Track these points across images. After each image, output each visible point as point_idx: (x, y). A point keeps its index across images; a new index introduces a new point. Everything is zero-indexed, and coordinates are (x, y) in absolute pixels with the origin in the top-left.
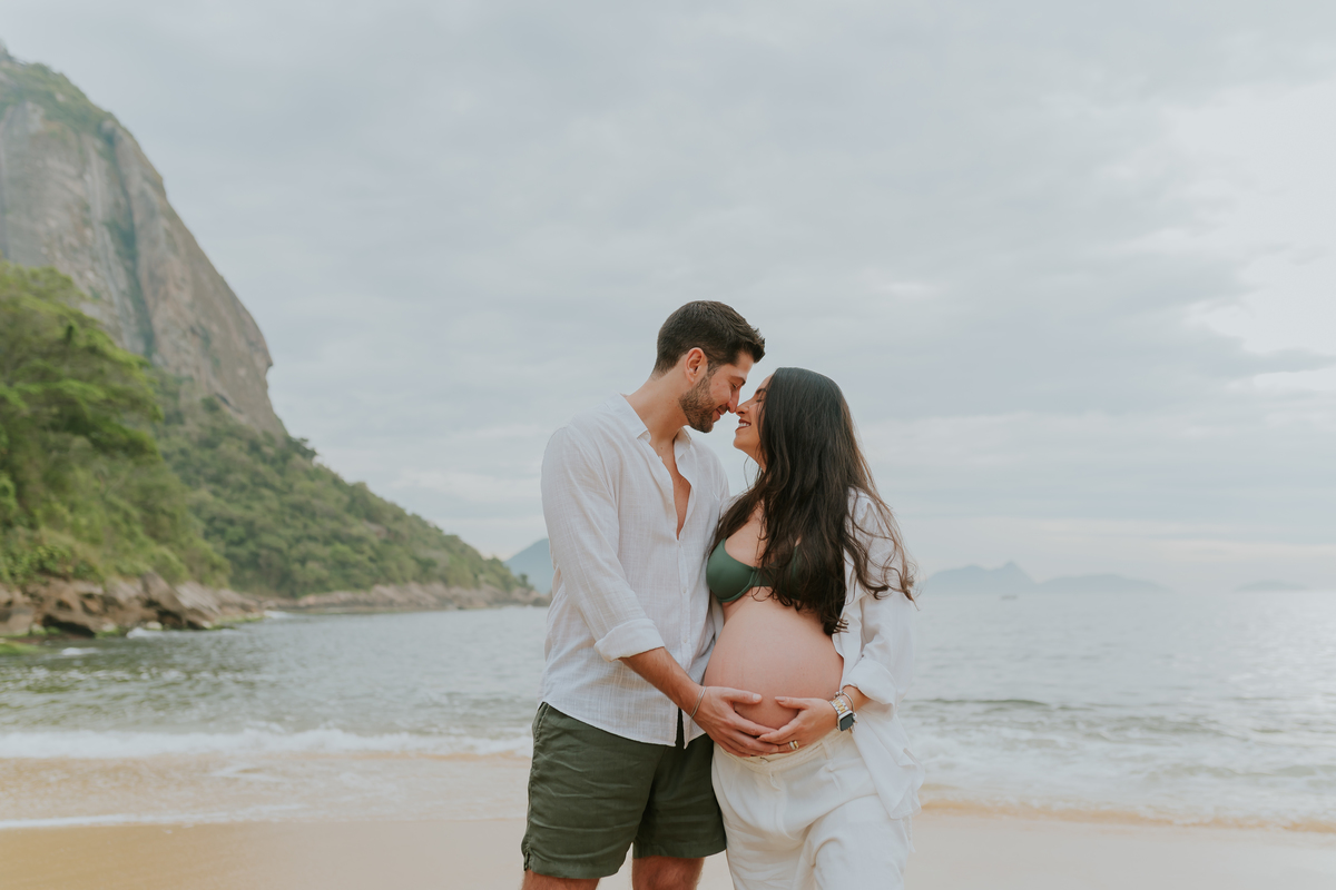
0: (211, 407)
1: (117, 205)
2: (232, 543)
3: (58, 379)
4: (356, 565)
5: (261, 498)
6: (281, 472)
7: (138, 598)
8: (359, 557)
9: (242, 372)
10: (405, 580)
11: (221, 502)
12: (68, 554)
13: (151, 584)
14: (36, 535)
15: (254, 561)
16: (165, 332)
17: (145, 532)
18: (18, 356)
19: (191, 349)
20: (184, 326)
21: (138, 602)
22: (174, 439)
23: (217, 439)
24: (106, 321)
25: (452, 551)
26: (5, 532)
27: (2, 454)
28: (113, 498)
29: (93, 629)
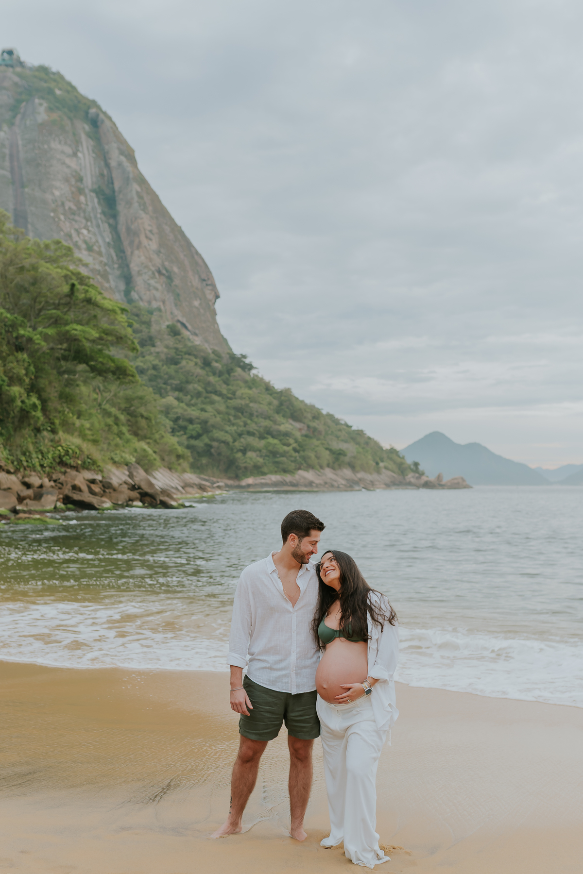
0: (174, 332)
1: (102, 175)
2: (191, 437)
3: (66, 324)
4: (283, 455)
5: (212, 403)
6: (226, 383)
7: (125, 482)
8: (286, 448)
9: (196, 303)
10: (321, 467)
11: (182, 405)
12: (78, 451)
13: (135, 474)
14: (57, 438)
16: (139, 273)
17: (129, 431)
18: (38, 307)
19: (159, 286)
20: (153, 269)
21: (126, 486)
22: (148, 357)
23: (180, 357)
24: (97, 267)
25: (358, 443)
26: (36, 435)
27: (31, 379)
28: (107, 407)
29: (96, 505)
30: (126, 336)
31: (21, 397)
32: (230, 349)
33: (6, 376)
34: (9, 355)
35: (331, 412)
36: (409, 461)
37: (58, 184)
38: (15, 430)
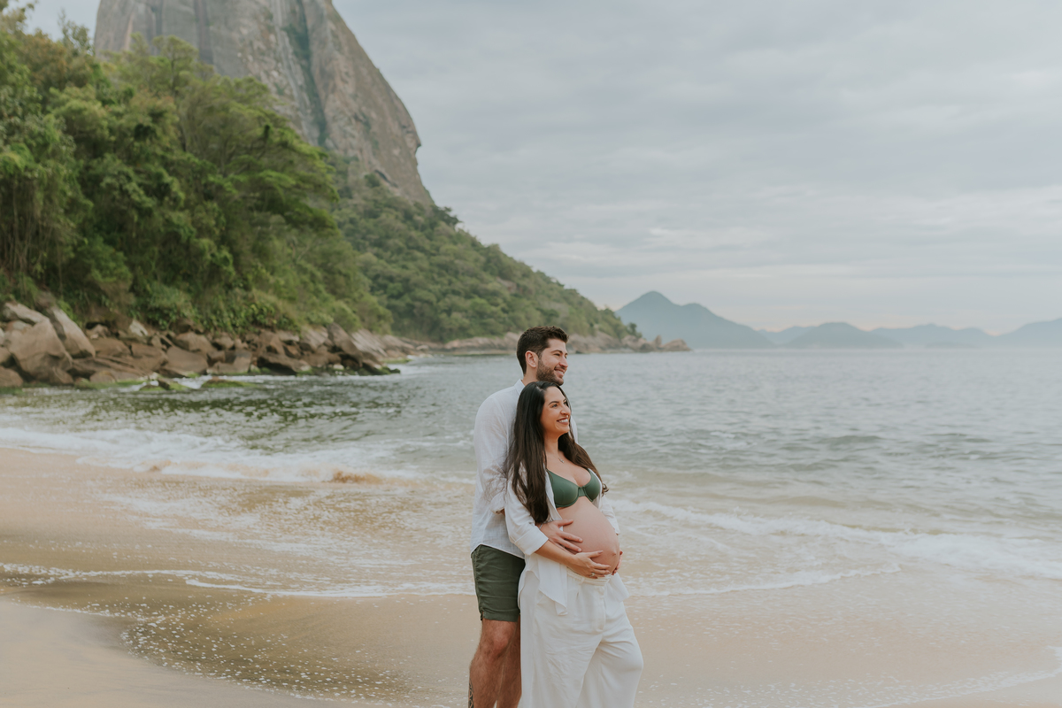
0: (373, 182)
1: (293, 12)
2: (392, 296)
3: (260, 170)
4: (492, 315)
5: (414, 259)
6: (430, 237)
7: (325, 344)
8: (494, 308)
9: (396, 152)
11: (382, 262)
12: (272, 309)
13: (335, 334)
14: (250, 295)
15: (410, 312)
16: (334, 119)
17: (326, 289)
18: (229, 151)
19: (355, 133)
20: (349, 114)
21: (325, 348)
22: (344, 210)
23: (378, 210)
24: (290, 113)
25: (570, 304)
26: (227, 292)
27: (221, 231)
28: (303, 262)
29: (294, 369)
30: (325, 184)
31: (210, 250)
32: (433, 202)
33: (194, 226)
34: (197, 204)
35: (542, 270)
36: (625, 322)
37: (245, 21)
38: (205, 287)
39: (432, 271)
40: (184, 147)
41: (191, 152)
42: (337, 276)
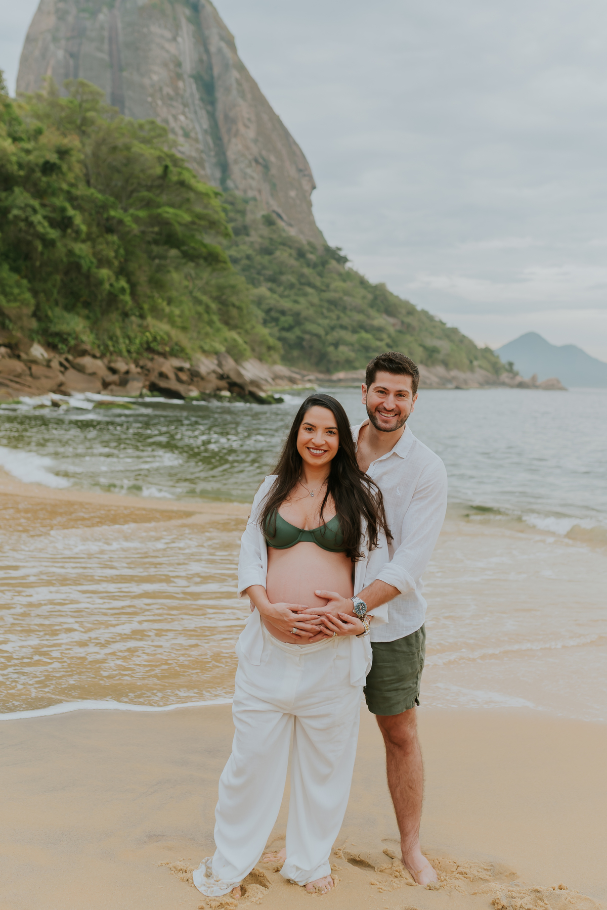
0: (269, 222)
1: (201, 61)
2: (283, 329)
3: (159, 206)
4: (377, 349)
5: (305, 295)
6: (321, 275)
7: (214, 372)
8: (379, 343)
9: (293, 194)
11: (275, 296)
12: (166, 337)
13: (224, 363)
14: (145, 323)
16: (236, 162)
17: (220, 320)
18: (130, 188)
19: (255, 175)
20: (250, 157)
21: (214, 376)
22: (242, 247)
23: (274, 247)
24: (194, 154)
25: (452, 341)
26: (123, 320)
27: (120, 262)
28: (198, 294)
29: (183, 394)
30: (219, 221)
31: (109, 279)
32: (325, 241)
33: (95, 257)
34: (98, 237)
35: (427, 309)
36: (504, 360)
37: (156, 68)
38: (103, 314)
39: (321, 306)
40: (88, 183)
41: (95, 188)
42: (231, 308)
